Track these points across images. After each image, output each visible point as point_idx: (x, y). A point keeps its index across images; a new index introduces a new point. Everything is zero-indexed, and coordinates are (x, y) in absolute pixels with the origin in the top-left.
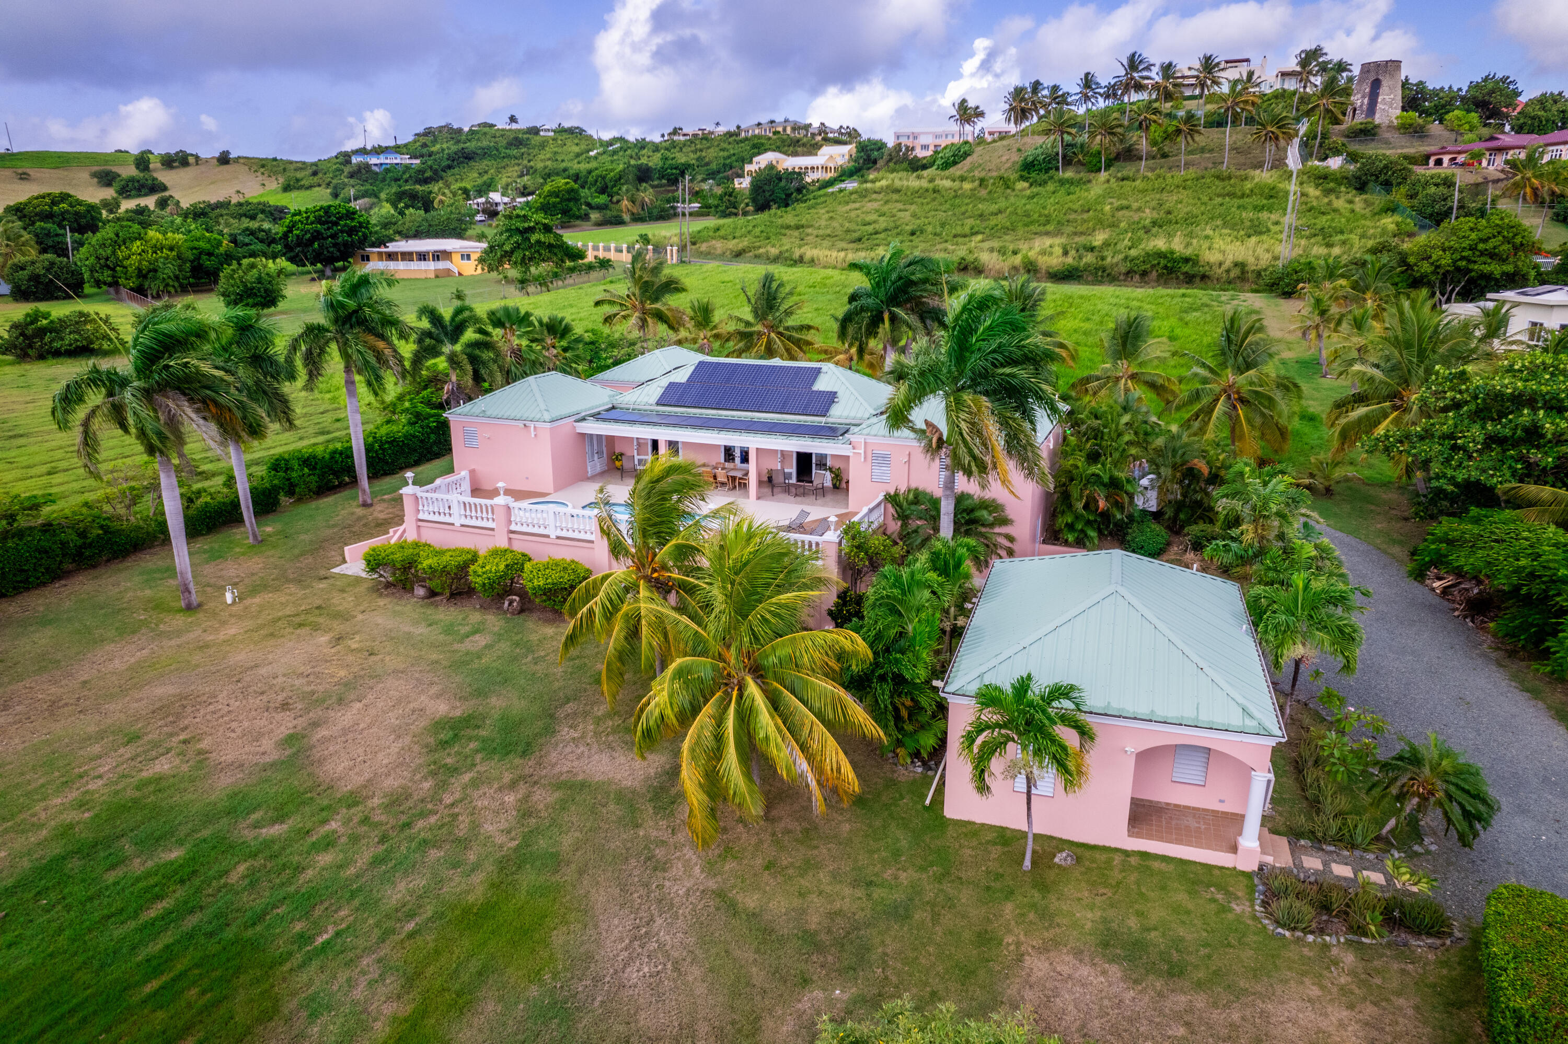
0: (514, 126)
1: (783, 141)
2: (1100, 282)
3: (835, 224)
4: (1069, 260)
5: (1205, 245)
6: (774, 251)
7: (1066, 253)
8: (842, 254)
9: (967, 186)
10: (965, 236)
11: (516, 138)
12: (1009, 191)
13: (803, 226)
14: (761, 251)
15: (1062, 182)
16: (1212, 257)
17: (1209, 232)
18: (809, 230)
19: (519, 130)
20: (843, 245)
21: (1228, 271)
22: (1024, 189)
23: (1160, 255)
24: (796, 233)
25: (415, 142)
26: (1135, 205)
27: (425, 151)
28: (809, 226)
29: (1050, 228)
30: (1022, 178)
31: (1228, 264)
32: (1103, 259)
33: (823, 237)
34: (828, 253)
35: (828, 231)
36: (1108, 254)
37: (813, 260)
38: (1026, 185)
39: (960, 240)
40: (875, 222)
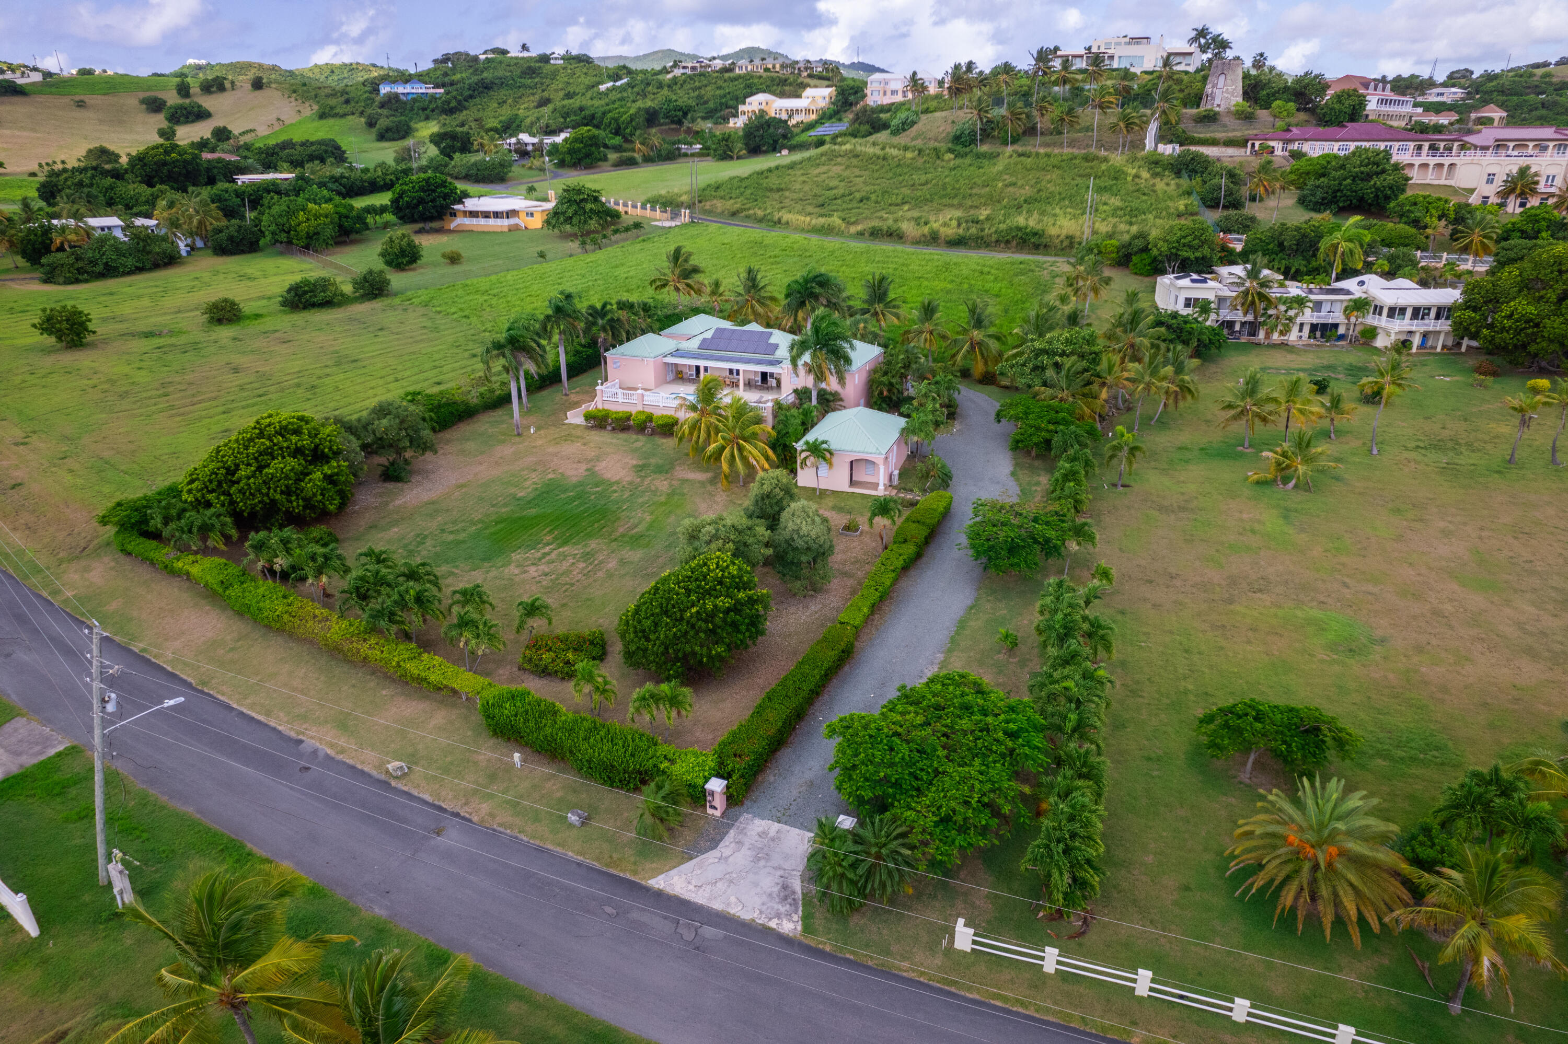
0: (526, 54)
1: (773, 79)
2: (978, 247)
3: (806, 188)
4: (961, 231)
5: (1051, 221)
6: (760, 213)
7: (959, 225)
8: (808, 219)
9: (909, 155)
10: (897, 205)
11: (529, 68)
12: (938, 162)
13: (782, 190)
14: (751, 212)
15: (978, 156)
16: (1053, 231)
17: (1057, 211)
18: (787, 194)
19: (531, 58)
20: (810, 209)
21: (1062, 242)
22: (950, 160)
23: (1019, 229)
24: (776, 196)
25: (435, 69)
26: (1019, 183)
27: (446, 80)
28: (787, 189)
29: (955, 202)
30: (950, 151)
31: (1062, 237)
32: (982, 230)
33: (796, 201)
34: (798, 217)
35: (801, 195)
36: (986, 226)
37: (787, 223)
38: (952, 156)
39: (892, 208)
40: (835, 188)
